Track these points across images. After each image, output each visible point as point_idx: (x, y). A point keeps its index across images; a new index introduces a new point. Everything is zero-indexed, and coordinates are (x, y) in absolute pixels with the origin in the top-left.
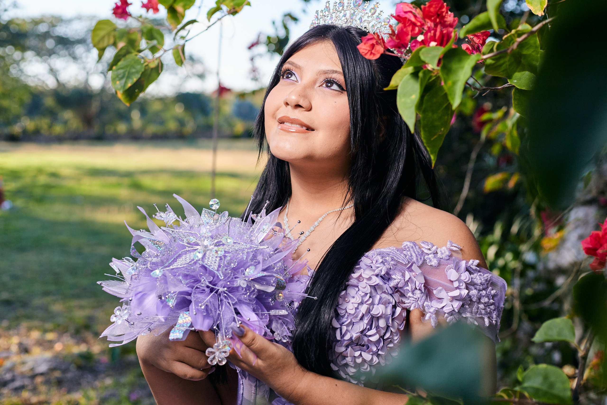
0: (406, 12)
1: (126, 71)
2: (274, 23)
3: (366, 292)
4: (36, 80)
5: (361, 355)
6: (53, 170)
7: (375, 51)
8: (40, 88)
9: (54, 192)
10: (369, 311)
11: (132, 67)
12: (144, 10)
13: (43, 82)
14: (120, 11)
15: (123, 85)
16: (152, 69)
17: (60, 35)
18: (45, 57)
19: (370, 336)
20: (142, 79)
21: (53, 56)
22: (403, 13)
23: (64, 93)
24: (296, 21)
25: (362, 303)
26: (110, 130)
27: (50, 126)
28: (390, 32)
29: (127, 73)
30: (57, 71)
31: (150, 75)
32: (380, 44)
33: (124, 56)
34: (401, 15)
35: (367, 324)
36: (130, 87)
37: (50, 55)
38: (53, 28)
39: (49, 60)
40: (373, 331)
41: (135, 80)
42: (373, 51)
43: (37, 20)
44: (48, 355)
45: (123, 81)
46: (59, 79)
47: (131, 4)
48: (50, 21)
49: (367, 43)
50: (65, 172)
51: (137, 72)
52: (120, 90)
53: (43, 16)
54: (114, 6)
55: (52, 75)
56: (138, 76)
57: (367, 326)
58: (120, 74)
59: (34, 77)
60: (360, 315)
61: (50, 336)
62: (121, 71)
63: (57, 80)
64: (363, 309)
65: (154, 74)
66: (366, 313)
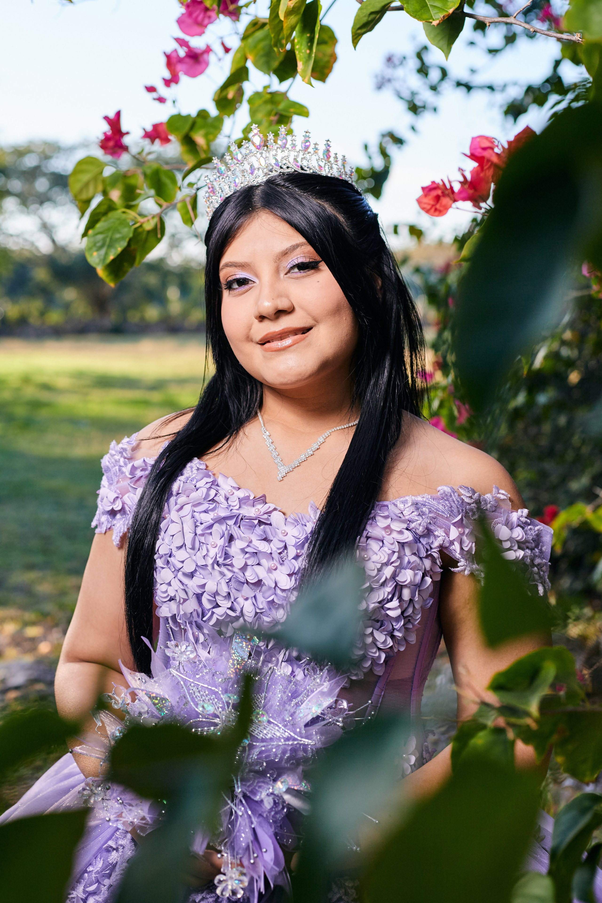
0: (485, 149)
1: (107, 237)
2: (366, 147)
3: (394, 550)
4: (21, 241)
5: (372, 633)
6: (45, 379)
7: (441, 206)
8: (27, 254)
9: (44, 413)
10: (394, 576)
11: (116, 230)
12: (147, 141)
13: (33, 244)
14: (111, 144)
15: (102, 257)
16: (149, 232)
17: (57, 171)
18: (33, 207)
19: (389, 609)
20: (133, 247)
21: (46, 205)
22: (479, 150)
23: (64, 260)
24: (399, 145)
25: (387, 564)
26: (134, 317)
27: (42, 314)
28: (462, 179)
29: (108, 240)
30: (53, 227)
31: (146, 240)
32: (448, 195)
33: (105, 214)
34: (477, 154)
35: (389, 593)
36: (113, 261)
37: (41, 203)
38: (47, 160)
39: (40, 211)
40: (395, 603)
41: (119, 249)
42: (438, 206)
43: (22, 149)
44: (28, 659)
45: (103, 251)
46: (56, 239)
47: (127, 133)
48: (41, 150)
49: (429, 195)
50: (63, 382)
51: (123, 238)
52: (98, 264)
53: (31, 142)
54: (102, 137)
55: (45, 233)
56: (124, 244)
57: (388, 596)
58: (98, 242)
59: (18, 236)
60: (383, 580)
61: (33, 632)
62: (100, 237)
63: (53, 241)
64: (388, 571)
65: (152, 239)
66: (390, 578)
